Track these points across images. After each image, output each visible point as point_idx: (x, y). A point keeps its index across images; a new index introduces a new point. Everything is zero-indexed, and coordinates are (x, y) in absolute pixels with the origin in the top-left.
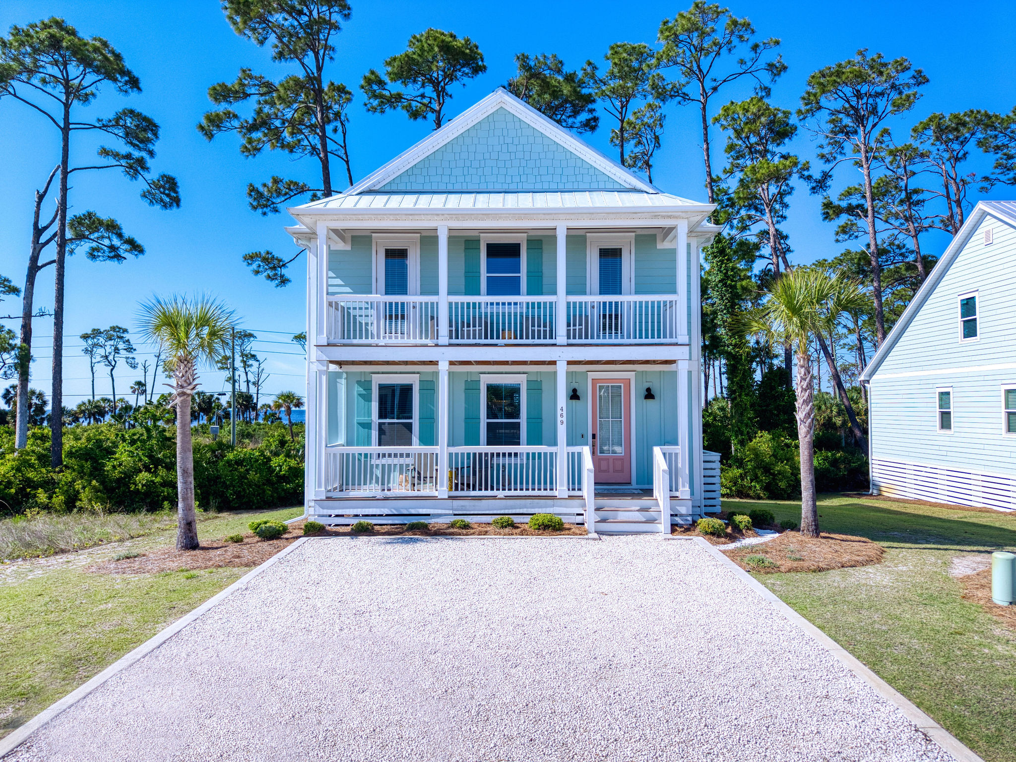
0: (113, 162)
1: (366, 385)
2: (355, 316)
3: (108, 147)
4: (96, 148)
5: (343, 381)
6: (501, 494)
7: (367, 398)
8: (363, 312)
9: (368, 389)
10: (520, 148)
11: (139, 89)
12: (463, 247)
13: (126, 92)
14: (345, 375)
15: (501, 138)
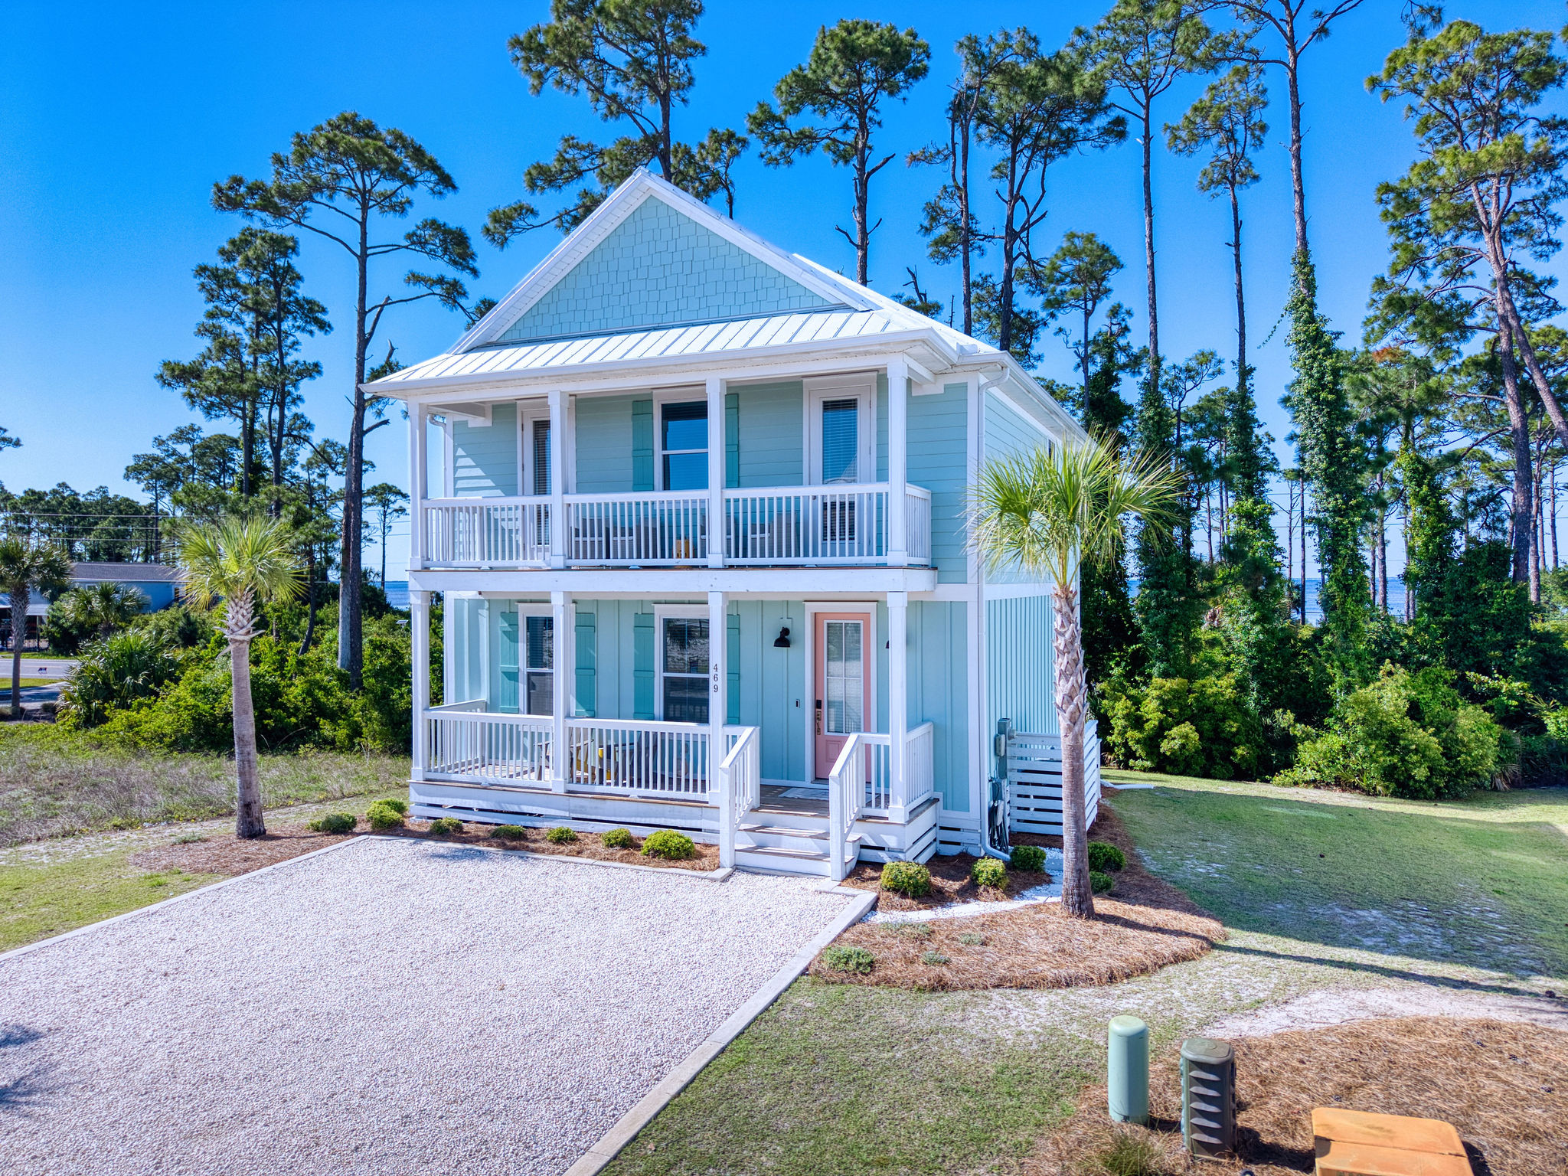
0: (424, 290)
1: (511, 617)
2: (496, 520)
3: (417, 270)
4: (404, 273)
5: (485, 613)
6: (635, 792)
7: (513, 637)
8: (505, 514)
9: (514, 624)
10: (677, 257)
11: (454, 187)
12: (631, 412)
13: (440, 193)
14: (487, 605)
15: (652, 244)
